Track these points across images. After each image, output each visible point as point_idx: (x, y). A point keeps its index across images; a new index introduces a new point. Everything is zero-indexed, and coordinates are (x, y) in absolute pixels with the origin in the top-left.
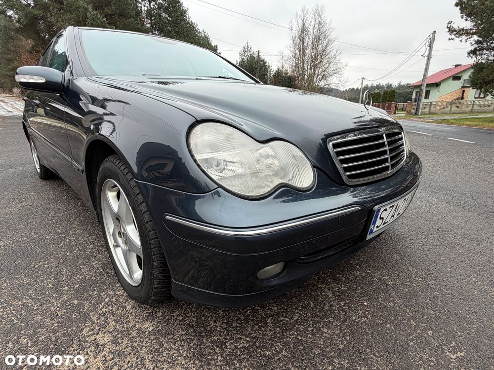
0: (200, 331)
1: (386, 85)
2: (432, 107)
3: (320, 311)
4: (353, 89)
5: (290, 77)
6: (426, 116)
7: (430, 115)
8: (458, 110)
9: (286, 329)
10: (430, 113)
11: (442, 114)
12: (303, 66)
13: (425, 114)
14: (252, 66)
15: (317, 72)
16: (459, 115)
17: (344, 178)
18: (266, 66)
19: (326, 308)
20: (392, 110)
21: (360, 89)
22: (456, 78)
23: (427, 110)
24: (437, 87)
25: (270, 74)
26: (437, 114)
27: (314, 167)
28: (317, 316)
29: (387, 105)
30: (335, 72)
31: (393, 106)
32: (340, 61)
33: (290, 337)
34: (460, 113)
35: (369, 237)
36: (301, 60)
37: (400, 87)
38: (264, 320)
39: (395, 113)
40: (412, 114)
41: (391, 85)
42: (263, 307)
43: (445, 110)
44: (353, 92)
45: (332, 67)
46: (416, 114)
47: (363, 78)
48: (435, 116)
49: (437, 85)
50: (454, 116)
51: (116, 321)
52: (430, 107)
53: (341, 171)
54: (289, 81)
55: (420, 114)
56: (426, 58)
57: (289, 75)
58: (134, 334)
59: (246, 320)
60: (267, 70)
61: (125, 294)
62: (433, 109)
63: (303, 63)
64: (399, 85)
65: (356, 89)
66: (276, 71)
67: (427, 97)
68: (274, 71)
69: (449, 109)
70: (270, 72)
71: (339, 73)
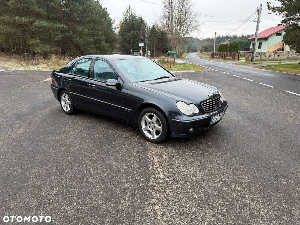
0: (174, 147)
1: (233, 36)
2: (262, 56)
4: (209, 38)
5: (162, 33)
6: (258, 62)
7: (261, 62)
8: (279, 58)
10: (261, 60)
11: (269, 61)
12: (172, 24)
13: (258, 61)
14: (133, 23)
15: (182, 28)
16: (279, 61)
17: (205, 111)
18: (143, 23)
20: (236, 57)
21: (214, 39)
22: (278, 34)
23: (259, 58)
24: (266, 40)
26: (265, 61)
27: (199, 109)
29: (232, 54)
30: (196, 28)
31: (237, 54)
32: (199, 20)
34: (280, 60)
35: (211, 124)
36: (170, 19)
37: (243, 37)
39: (238, 60)
40: (249, 61)
41: (236, 36)
43: (271, 58)
44: (209, 41)
45: (193, 25)
46: (252, 61)
47: (216, 33)
48: (264, 62)
49: (266, 39)
50: (276, 63)
51: (154, 146)
52: (261, 56)
53: (204, 110)
54: (162, 35)
55: (254, 61)
56: (256, 22)
57: (162, 30)
60: (145, 27)
62: (263, 57)
63: (172, 22)
64: (242, 35)
65: (211, 38)
66: (152, 27)
67: (260, 47)
68: (151, 28)
69: (273, 57)
70: (147, 28)
71: (199, 29)
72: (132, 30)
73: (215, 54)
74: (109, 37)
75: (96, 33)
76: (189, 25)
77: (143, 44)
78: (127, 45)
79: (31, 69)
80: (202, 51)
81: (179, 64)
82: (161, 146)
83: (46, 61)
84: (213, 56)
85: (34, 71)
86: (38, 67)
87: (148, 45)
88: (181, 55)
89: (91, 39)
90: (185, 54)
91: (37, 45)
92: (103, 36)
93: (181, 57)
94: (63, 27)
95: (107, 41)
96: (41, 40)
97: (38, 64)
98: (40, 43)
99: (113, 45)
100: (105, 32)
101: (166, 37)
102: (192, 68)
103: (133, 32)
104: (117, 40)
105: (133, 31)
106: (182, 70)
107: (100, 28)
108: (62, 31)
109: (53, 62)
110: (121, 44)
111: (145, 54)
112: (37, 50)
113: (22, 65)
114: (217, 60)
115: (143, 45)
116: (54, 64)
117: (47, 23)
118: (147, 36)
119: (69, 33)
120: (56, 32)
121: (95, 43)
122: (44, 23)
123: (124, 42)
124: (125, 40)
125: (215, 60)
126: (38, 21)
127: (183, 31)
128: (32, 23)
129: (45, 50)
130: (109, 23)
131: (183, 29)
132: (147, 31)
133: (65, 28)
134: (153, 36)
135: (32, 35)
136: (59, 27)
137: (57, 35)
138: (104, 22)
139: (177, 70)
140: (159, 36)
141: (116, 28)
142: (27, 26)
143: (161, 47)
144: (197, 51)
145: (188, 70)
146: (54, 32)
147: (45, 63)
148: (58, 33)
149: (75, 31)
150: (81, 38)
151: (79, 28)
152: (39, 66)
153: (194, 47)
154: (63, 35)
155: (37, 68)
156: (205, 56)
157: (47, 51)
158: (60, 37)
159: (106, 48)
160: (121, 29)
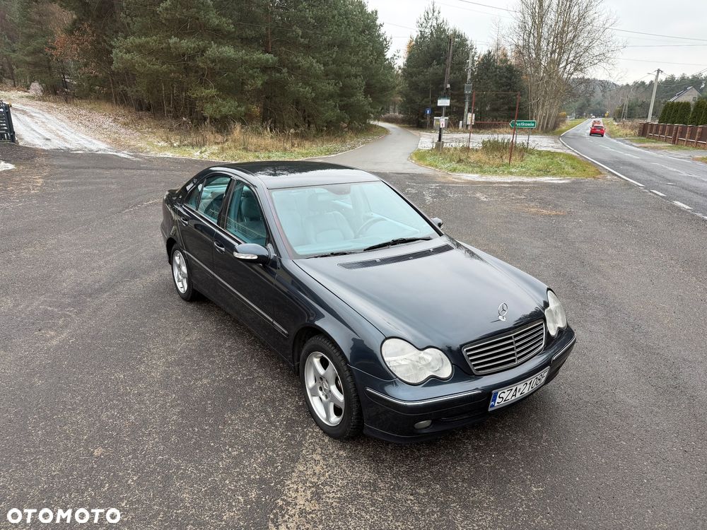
0: (375, 459)
3: (459, 457)
4: (643, 83)
5: (510, 69)
9: (432, 464)
12: (539, 46)
14: (439, 46)
15: (565, 57)
17: (473, 371)
18: (465, 46)
19: (464, 455)
25: (473, 61)
27: (452, 364)
28: (455, 459)
29: (699, 130)
30: (602, 57)
32: (613, 39)
33: (435, 469)
35: (490, 409)
36: (536, 34)
38: (418, 458)
42: (419, 450)
44: (642, 89)
45: (596, 49)
47: (659, 71)
51: (322, 449)
53: (471, 367)
54: (509, 76)
57: (509, 63)
58: (335, 456)
59: (407, 456)
60: (468, 54)
61: (321, 432)
63: (539, 40)
65: (647, 82)
66: (485, 56)
68: (482, 57)
70: (473, 57)
71: (610, 61)
72: (435, 63)
73: (649, 127)
74: (374, 81)
75: (344, 72)
76: (586, 50)
77: (449, 101)
78: (418, 99)
79: (186, 156)
80: (618, 116)
81: (540, 154)
82: (341, 452)
83: (220, 138)
84: (644, 132)
85: (190, 160)
86: (201, 153)
87: (471, 98)
88: (556, 126)
89: (329, 87)
90: (569, 121)
91: (210, 99)
92: (359, 79)
93: (557, 130)
94: (268, 60)
95: (369, 90)
96: (221, 88)
97: (204, 145)
98: (218, 96)
99: (384, 99)
100: (366, 68)
101: (521, 80)
102: (568, 169)
103: (435, 67)
104: (394, 88)
105: (437, 65)
106: (538, 176)
107: (354, 59)
108: (265, 69)
109: (234, 141)
110: (406, 95)
111: (461, 122)
112: (209, 110)
113: (172, 144)
114: (653, 145)
115: (449, 105)
116: (235, 147)
117: (232, 50)
118: (469, 77)
119: (279, 71)
120: (251, 72)
121: (340, 96)
122: (228, 51)
123: (413, 90)
124: (414, 86)
125: (647, 145)
126: (214, 46)
127: (567, 64)
128: (203, 51)
129: (224, 110)
130: (379, 47)
131: (567, 60)
132: (470, 65)
133: (271, 61)
134: (485, 77)
135: (204, 78)
136: (259, 59)
137: (254, 79)
138: (367, 45)
139: (522, 174)
140: (501, 77)
141: (395, 58)
142: (192, 58)
143: (503, 104)
144: (606, 115)
145: (554, 175)
146: (247, 72)
147: (218, 143)
148: (256, 74)
149: (293, 68)
150: (306, 83)
151: (304, 61)
152: (204, 149)
153: (599, 104)
154: (266, 78)
155: (198, 153)
156: (623, 132)
157: (230, 113)
158: (259, 83)
159: (366, 108)
160: (409, 59)
